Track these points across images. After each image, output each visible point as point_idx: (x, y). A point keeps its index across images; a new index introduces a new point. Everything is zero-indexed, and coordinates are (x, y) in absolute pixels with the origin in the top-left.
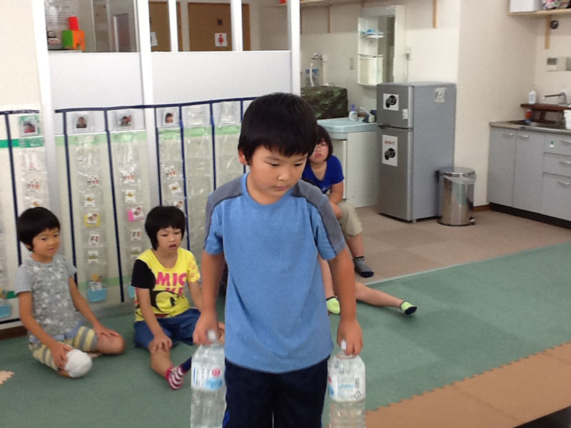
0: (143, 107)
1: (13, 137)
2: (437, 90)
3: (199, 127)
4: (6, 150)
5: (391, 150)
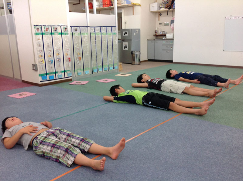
1: (62, 32)
2: (136, 30)
3: (98, 33)
4: (61, 35)
5: (126, 46)
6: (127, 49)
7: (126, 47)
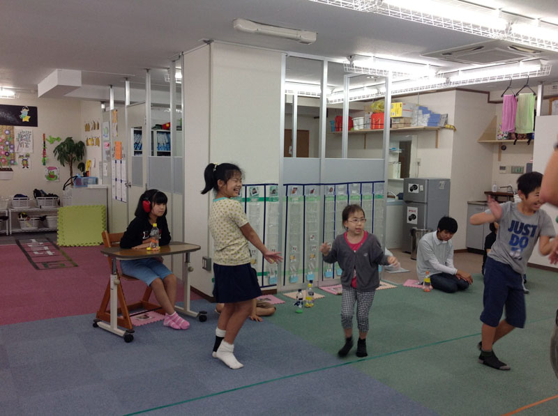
0: (320, 184)
1: (267, 196)
2: (440, 182)
3: (342, 195)
4: (263, 202)
5: (413, 215)
6: (414, 222)
7: (413, 217)
